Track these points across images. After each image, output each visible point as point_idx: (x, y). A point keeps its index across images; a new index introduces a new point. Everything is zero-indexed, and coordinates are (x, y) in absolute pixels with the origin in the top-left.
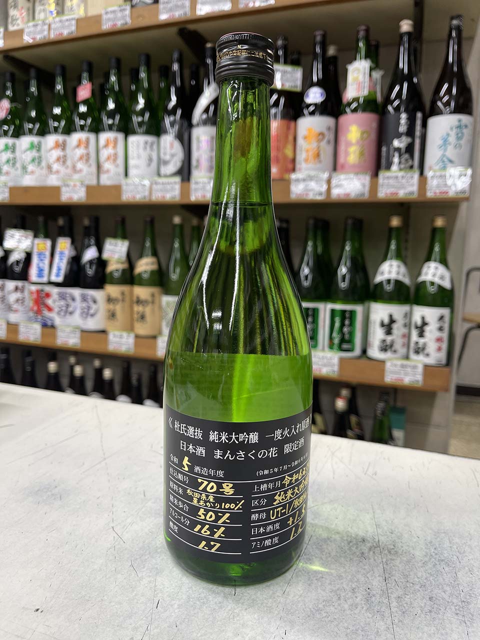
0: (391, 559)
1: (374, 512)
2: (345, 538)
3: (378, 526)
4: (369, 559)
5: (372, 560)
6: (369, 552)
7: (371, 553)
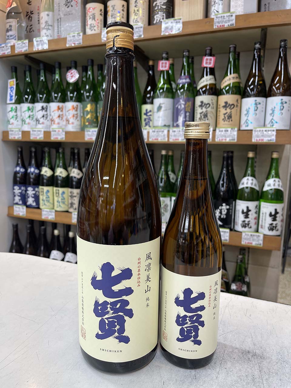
0: (262, 361)
1: (252, 337)
2: (240, 351)
3: (254, 345)
4: (252, 361)
5: (253, 362)
6: (252, 358)
7: (253, 358)
